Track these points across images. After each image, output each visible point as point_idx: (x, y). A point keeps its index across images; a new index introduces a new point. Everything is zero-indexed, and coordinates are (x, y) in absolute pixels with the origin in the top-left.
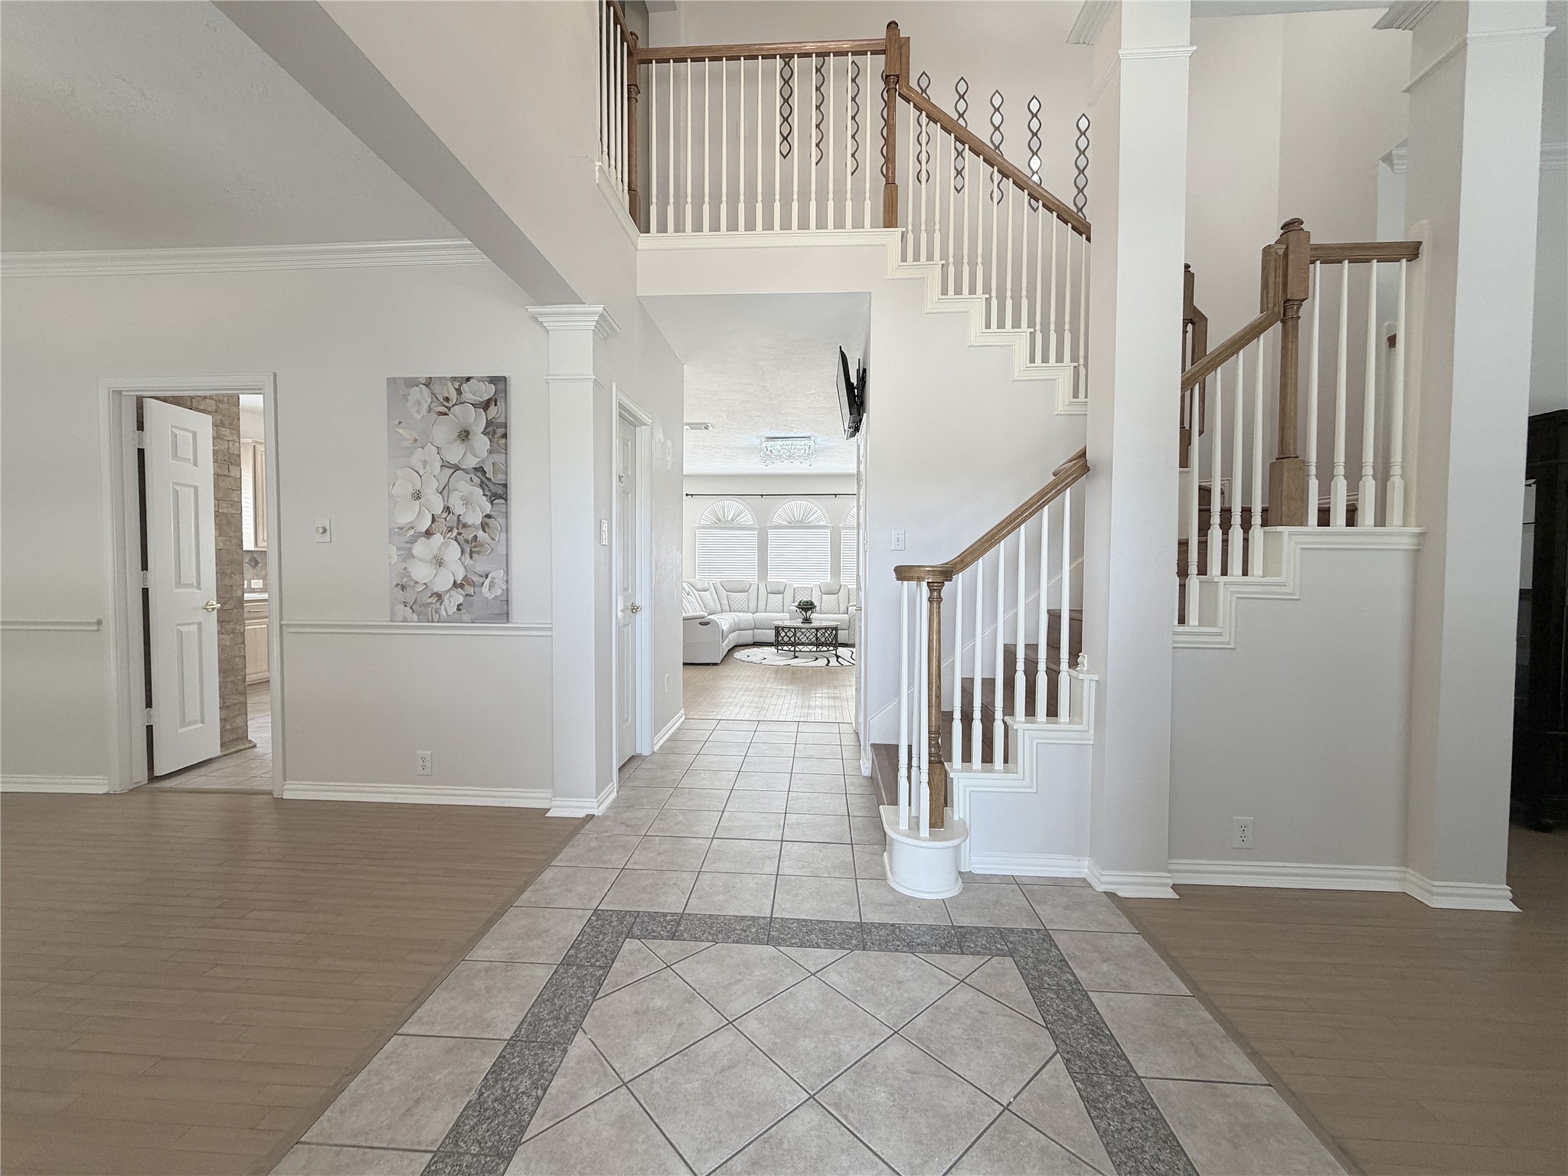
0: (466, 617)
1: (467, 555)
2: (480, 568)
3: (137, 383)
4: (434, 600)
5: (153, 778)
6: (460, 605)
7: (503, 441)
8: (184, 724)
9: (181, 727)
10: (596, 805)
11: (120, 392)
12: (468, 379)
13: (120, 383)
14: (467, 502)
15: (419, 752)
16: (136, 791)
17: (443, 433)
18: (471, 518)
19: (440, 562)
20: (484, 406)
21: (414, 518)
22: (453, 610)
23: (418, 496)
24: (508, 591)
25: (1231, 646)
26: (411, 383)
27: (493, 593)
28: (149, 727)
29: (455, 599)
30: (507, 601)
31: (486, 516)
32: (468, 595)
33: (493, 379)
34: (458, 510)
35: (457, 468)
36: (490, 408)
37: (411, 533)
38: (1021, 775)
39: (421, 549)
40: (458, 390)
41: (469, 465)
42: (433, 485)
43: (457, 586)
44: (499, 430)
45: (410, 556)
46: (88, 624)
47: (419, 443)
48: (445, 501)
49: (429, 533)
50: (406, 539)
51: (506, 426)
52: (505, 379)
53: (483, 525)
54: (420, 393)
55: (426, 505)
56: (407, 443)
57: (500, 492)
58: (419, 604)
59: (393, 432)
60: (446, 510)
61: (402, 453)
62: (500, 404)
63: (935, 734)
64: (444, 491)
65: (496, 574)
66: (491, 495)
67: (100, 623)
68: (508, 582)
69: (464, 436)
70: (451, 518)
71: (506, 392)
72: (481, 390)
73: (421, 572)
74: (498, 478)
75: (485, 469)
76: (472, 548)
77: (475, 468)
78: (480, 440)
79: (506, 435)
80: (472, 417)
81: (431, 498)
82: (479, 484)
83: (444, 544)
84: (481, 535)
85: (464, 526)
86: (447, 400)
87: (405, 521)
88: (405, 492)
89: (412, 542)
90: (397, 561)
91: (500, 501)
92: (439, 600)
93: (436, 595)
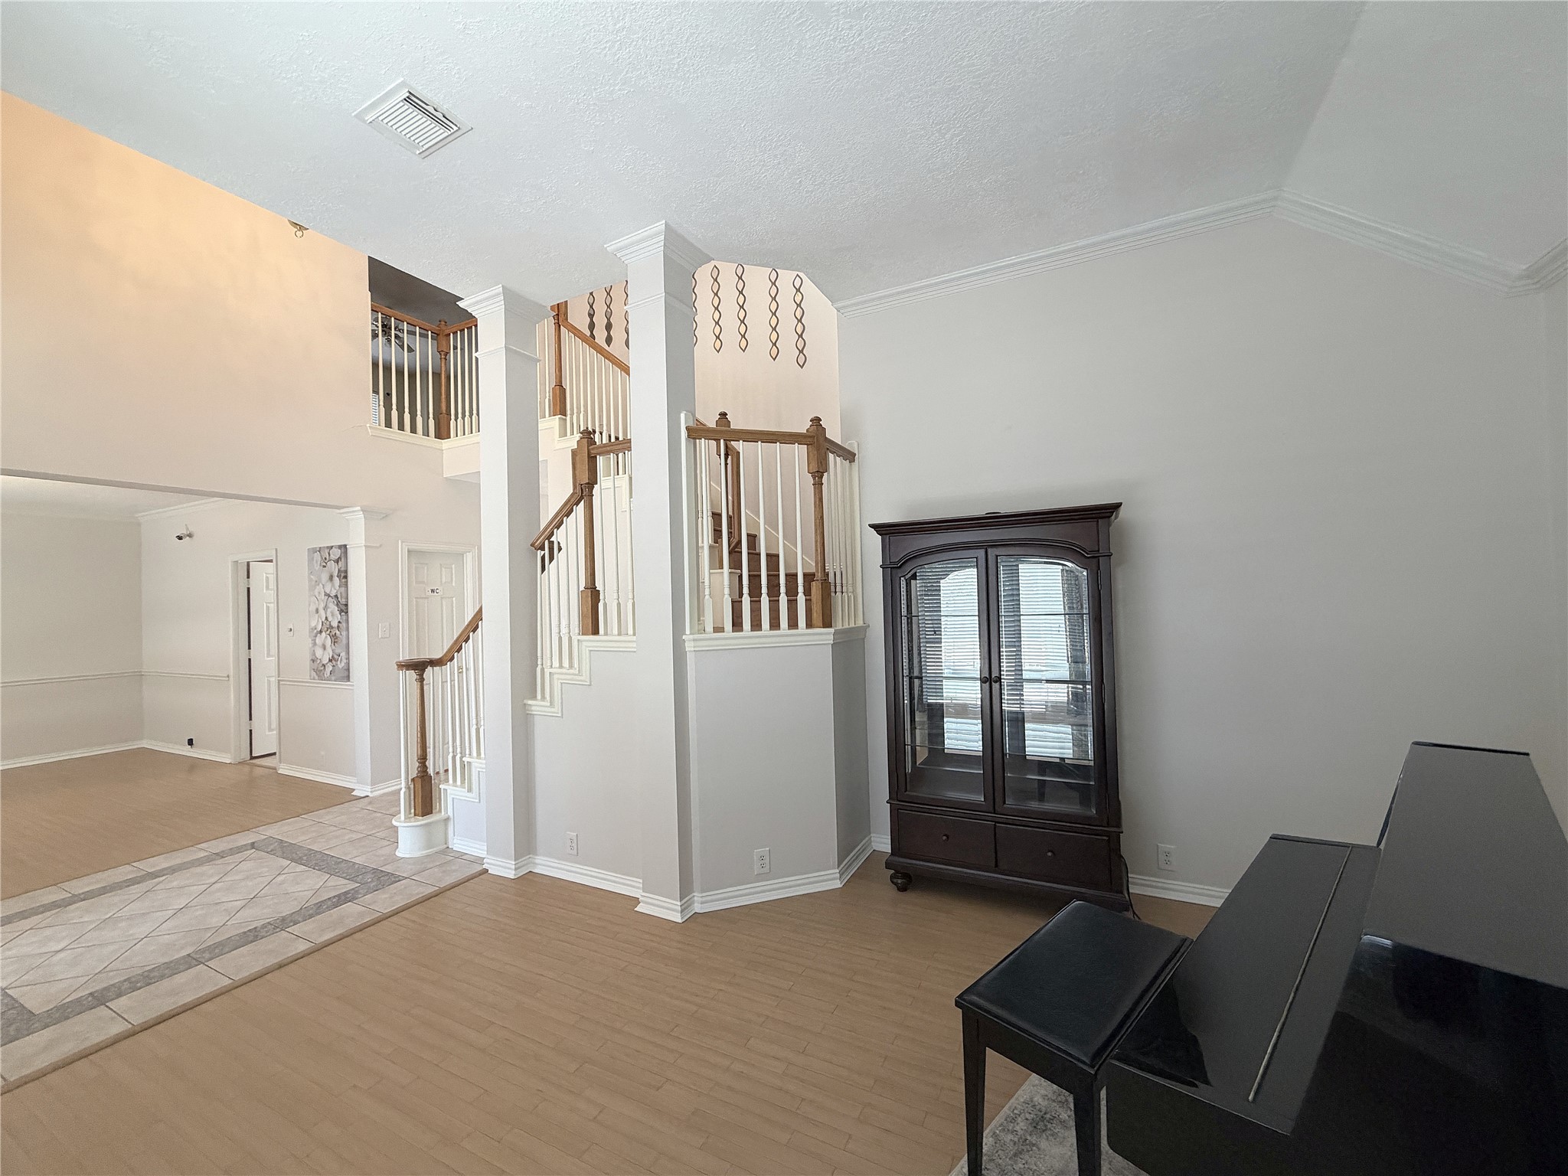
0: (333, 678)
1: (333, 643)
2: (337, 651)
3: (243, 558)
4: (322, 668)
5: (253, 758)
6: (331, 671)
7: (343, 580)
9: (269, 731)
10: (370, 790)
11: (237, 561)
12: (332, 547)
13: (236, 557)
14: (333, 615)
16: (241, 764)
17: (325, 577)
18: (335, 624)
19: (324, 648)
20: (337, 561)
21: (316, 622)
22: (329, 674)
23: (317, 611)
24: (348, 664)
25: (560, 715)
26: (314, 551)
27: (341, 665)
28: (251, 731)
29: (329, 668)
30: (348, 670)
31: (339, 622)
32: (334, 666)
33: (340, 547)
34: (330, 619)
35: (329, 596)
36: (340, 563)
37: (315, 631)
38: (470, 790)
39: (319, 640)
40: (329, 554)
41: (333, 594)
42: (322, 605)
43: (330, 661)
44: (343, 575)
45: (315, 644)
46: (224, 677)
47: (317, 583)
48: (326, 614)
49: (321, 632)
50: (314, 635)
51: (346, 572)
52: (345, 546)
53: (338, 627)
54: (317, 556)
55: (320, 617)
56: (313, 583)
57: (344, 609)
58: (319, 670)
59: (309, 577)
60: (326, 619)
61: (312, 588)
62: (343, 560)
63: (421, 759)
64: (325, 608)
65: (343, 654)
66: (341, 611)
67: (228, 676)
68: (348, 659)
69: (331, 578)
70: (328, 623)
71: (346, 552)
72: (336, 553)
73: (319, 653)
74: (343, 601)
75: (339, 596)
76: (335, 639)
77: (336, 596)
78: (336, 580)
79: (346, 577)
80: (334, 568)
81: (322, 612)
82: (337, 605)
83: (326, 637)
84: (338, 632)
85: (332, 628)
86: (326, 559)
87: (313, 624)
88: (313, 608)
89: (316, 636)
90: (311, 645)
91: (343, 614)
92: (325, 668)
93: (324, 665)
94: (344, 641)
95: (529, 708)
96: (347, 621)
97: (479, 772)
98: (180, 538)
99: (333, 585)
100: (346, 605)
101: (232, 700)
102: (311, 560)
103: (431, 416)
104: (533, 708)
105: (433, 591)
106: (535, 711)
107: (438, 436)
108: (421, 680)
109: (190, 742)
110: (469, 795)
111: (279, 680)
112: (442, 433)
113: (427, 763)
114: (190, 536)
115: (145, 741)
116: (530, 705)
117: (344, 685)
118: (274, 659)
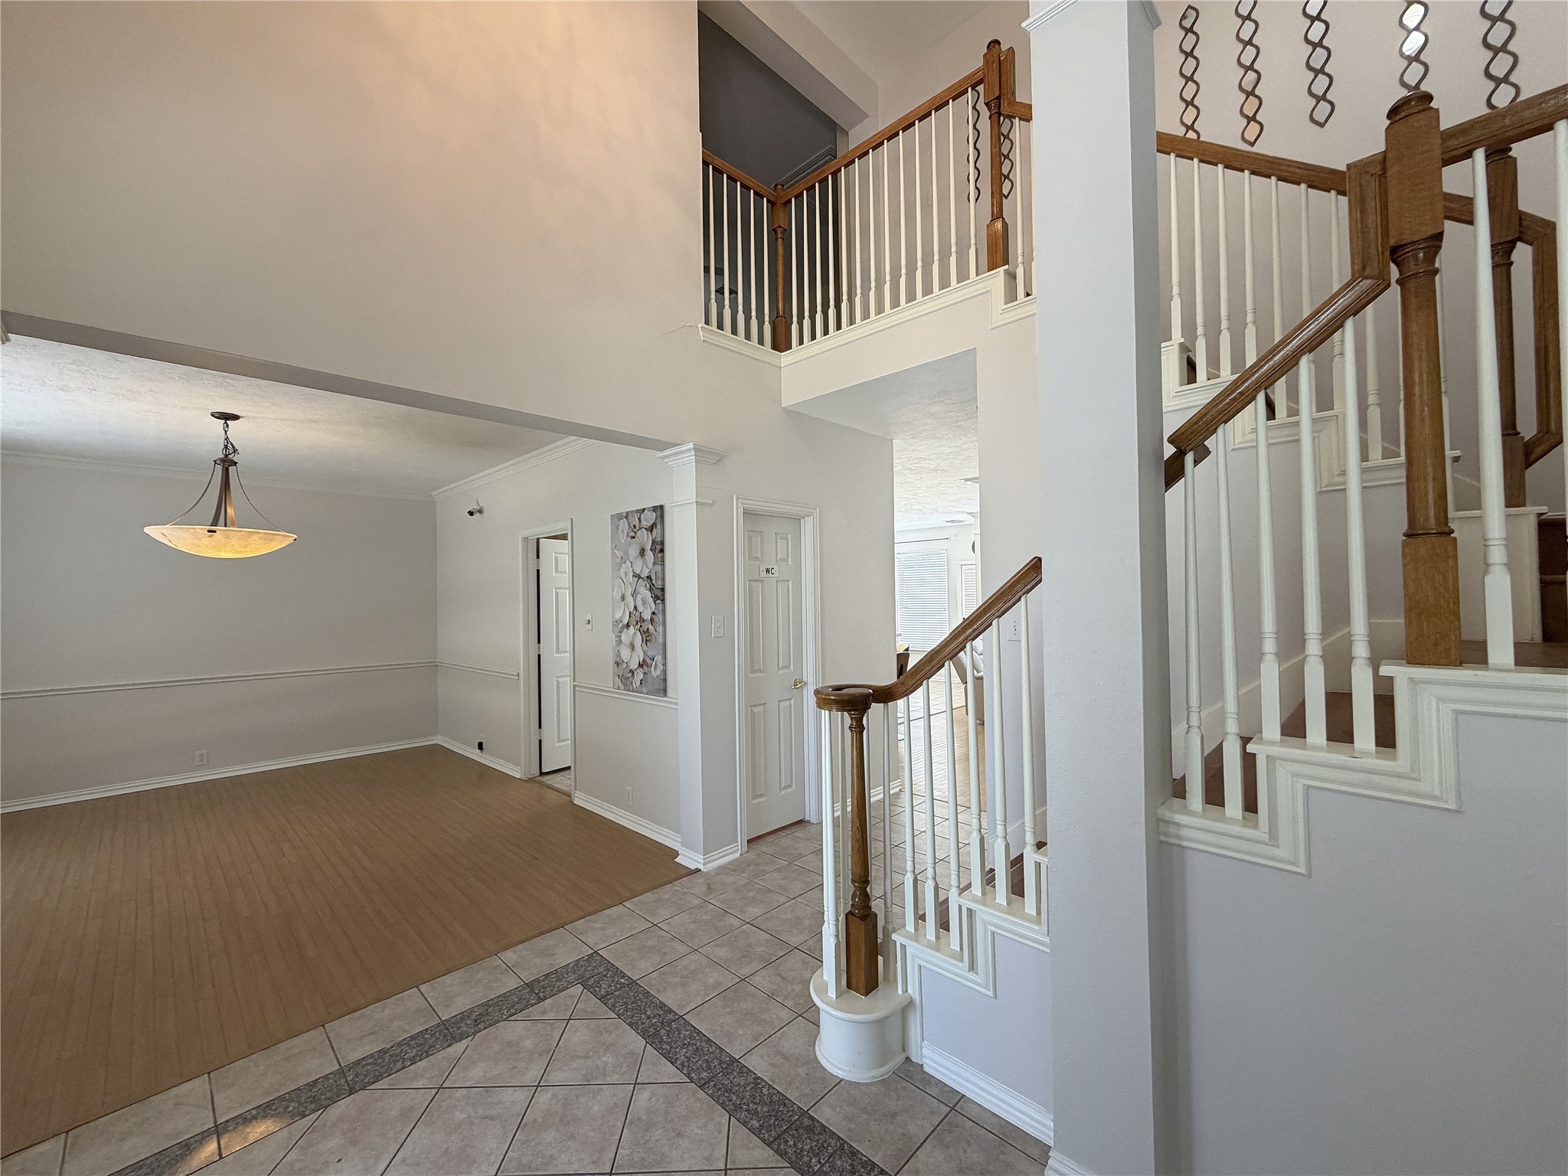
0: (644, 690)
1: (644, 642)
2: (650, 654)
3: (533, 532)
4: (630, 675)
5: (542, 774)
6: (642, 680)
7: (660, 555)
8: (559, 741)
9: (558, 742)
10: (702, 861)
11: (527, 538)
12: (644, 510)
13: (526, 533)
14: (644, 603)
15: (627, 788)
16: (531, 780)
17: (634, 552)
18: (647, 616)
19: (633, 647)
20: (651, 529)
21: (622, 614)
22: (638, 684)
23: (623, 598)
24: (665, 671)
25: (1303, 870)
26: (619, 517)
27: (656, 673)
28: (540, 741)
29: (639, 675)
30: (665, 680)
31: (653, 613)
32: (645, 673)
33: (655, 509)
34: (640, 609)
35: (639, 577)
36: (655, 531)
37: (621, 625)
38: (972, 967)
39: (626, 637)
40: (639, 519)
41: (645, 574)
42: (630, 590)
43: (640, 665)
44: (658, 547)
45: (620, 642)
46: (514, 675)
47: (623, 560)
48: (635, 601)
49: (628, 626)
50: (618, 629)
51: (662, 543)
52: (662, 507)
53: (652, 620)
54: (623, 524)
55: (626, 605)
56: (619, 560)
57: (659, 595)
58: (625, 678)
59: (613, 553)
60: (636, 608)
61: (617, 567)
62: (659, 527)
63: (860, 883)
64: (634, 594)
65: (658, 658)
66: (656, 598)
67: (518, 675)
68: (665, 665)
69: (642, 552)
70: (638, 614)
71: (662, 516)
72: (650, 518)
73: (625, 653)
74: (659, 584)
75: (653, 577)
76: (647, 638)
77: (649, 578)
78: (649, 555)
79: (662, 551)
80: (645, 538)
81: (630, 599)
82: (651, 590)
83: (635, 633)
84: (651, 628)
85: (643, 621)
86: (635, 526)
87: (618, 616)
88: (617, 595)
89: (621, 632)
90: (615, 644)
91: (659, 601)
92: (633, 675)
93: (632, 672)
94: (660, 640)
95: (1172, 830)
96: (664, 611)
97: (993, 933)
98: (471, 513)
99: (645, 563)
100: (663, 590)
101: (520, 705)
102: (615, 528)
103: (767, 319)
104: (1185, 832)
105: (768, 571)
106: (1189, 840)
107: (776, 346)
108: (858, 728)
109: (480, 746)
110: (971, 976)
111: (574, 686)
112: (781, 343)
113: (868, 889)
114: (480, 511)
115: (439, 737)
116: (1177, 824)
117: (656, 701)
118: (568, 656)
